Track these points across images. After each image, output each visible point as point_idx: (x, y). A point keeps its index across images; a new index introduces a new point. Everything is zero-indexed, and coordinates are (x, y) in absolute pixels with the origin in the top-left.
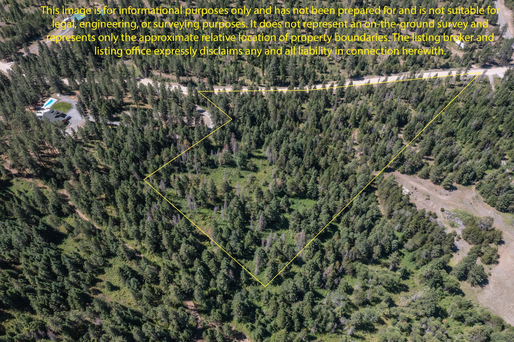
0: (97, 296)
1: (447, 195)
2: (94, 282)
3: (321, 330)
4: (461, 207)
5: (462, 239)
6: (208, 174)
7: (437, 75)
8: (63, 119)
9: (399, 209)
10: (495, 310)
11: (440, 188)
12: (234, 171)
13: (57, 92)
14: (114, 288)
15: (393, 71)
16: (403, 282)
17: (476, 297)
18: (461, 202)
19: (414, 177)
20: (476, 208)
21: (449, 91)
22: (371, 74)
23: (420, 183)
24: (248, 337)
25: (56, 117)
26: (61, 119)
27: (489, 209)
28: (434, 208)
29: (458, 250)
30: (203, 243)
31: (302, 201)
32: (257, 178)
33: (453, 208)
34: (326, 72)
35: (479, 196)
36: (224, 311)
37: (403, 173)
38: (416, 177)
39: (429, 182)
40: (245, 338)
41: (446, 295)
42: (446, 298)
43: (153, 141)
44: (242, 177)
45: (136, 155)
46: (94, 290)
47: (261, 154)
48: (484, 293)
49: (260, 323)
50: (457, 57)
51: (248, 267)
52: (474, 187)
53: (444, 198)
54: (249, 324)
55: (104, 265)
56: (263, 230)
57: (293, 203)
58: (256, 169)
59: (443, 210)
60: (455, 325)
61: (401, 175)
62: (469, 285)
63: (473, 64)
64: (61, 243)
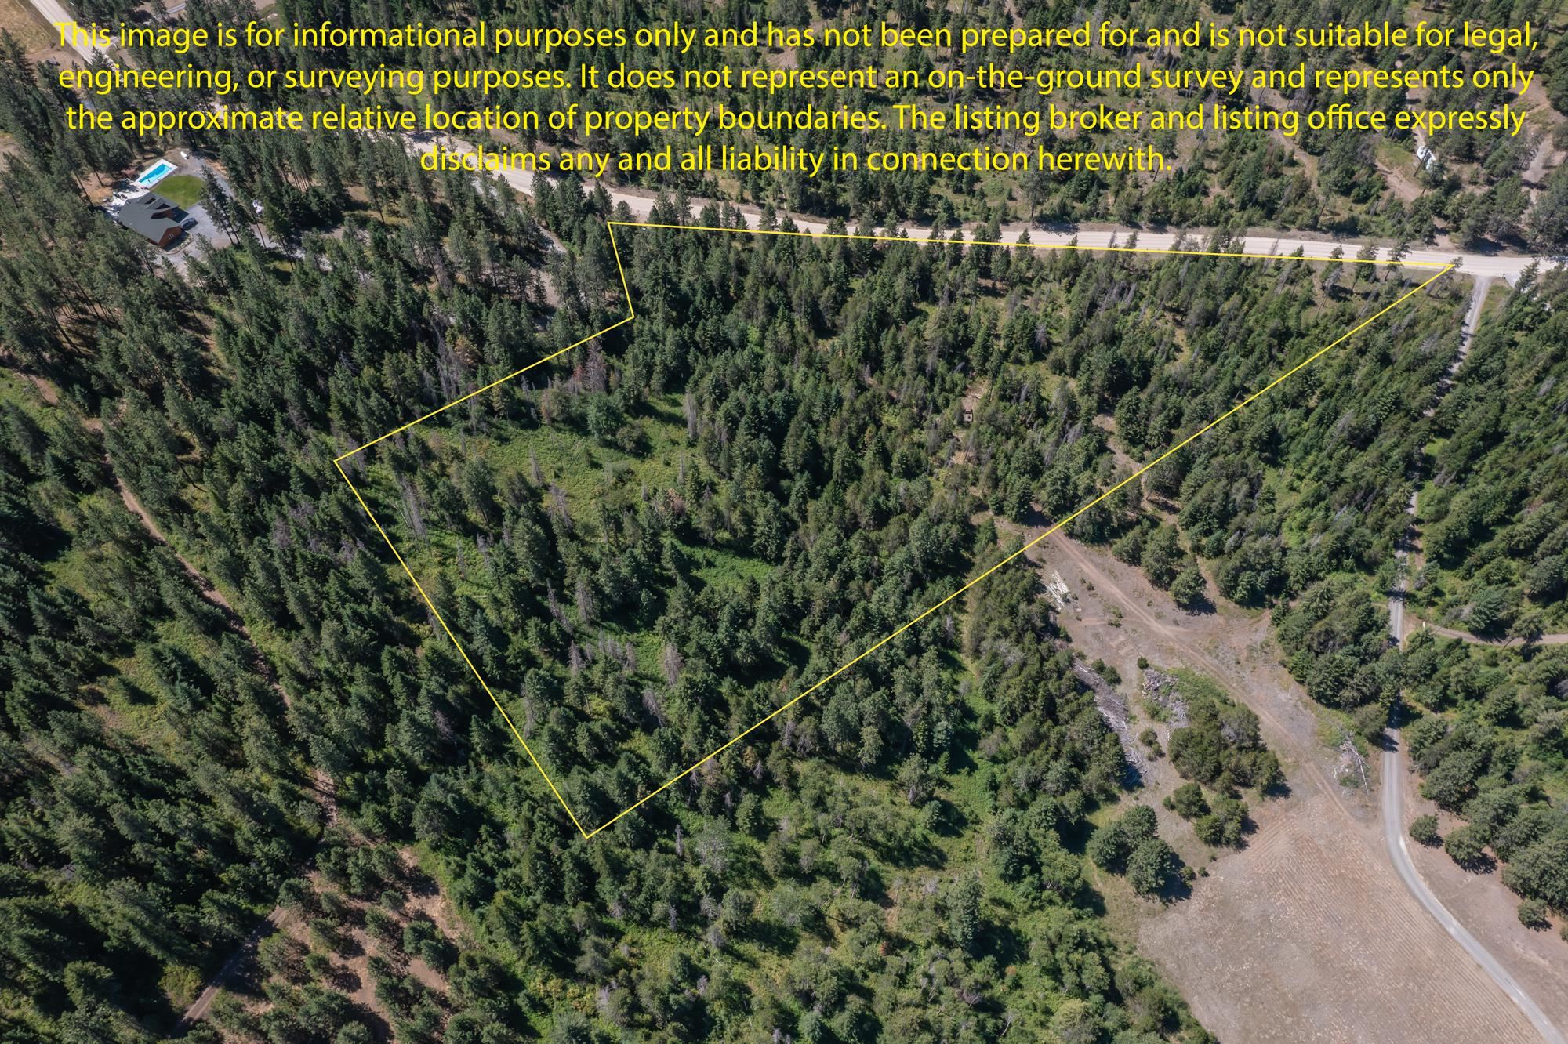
0: (93, 710)
1: (1176, 623)
2: (95, 670)
3: (637, 917)
4: (1204, 666)
5: (1168, 758)
6: (504, 440)
7: (1300, 252)
8: (172, 224)
9: (997, 638)
10: (1176, 973)
11: (1164, 599)
12: (579, 445)
13: (183, 145)
14: (138, 697)
15: (1175, 218)
16: (937, 841)
17: (1136, 926)
18: (1213, 651)
19: (1100, 553)
20: (1247, 675)
21: (1327, 307)
22: (1104, 217)
23: (1111, 572)
24: (443, 891)
25: (156, 216)
26: (169, 223)
27: (1287, 689)
28: (1122, 652)
29: (1141, 786)
30: (413, 627)
31: (739, 562)
32: (640, 474)
33: (1178, 665)
34: (971, 192)
35: (1274, 642)
36: (394, 812)
37: (1071, 535)
38: (1109, 555)
39: (1138, 577)
40: (436, 892)
41: (1051, 902)
42: (1049, 909)
43: (366, 326)
44: (596, 466)
45: (312, 357)
46: (92, 692)
47: (676, 411)
48: (1164, 921)
49: (480, 864)
50: (1396, 205)
51: (512, 712)
52: (1268, 615)
53: (1165, 630)
54: (453, 858)
55: (137, 635)
56: (592, 623)
57: (710, 564)
58: (643, 449)
59: (1143, 665)
60: (1037, 987)
61: (1066, 540)
62: (1131, 889)
63: (1443, 232)
64: (54, 558)
